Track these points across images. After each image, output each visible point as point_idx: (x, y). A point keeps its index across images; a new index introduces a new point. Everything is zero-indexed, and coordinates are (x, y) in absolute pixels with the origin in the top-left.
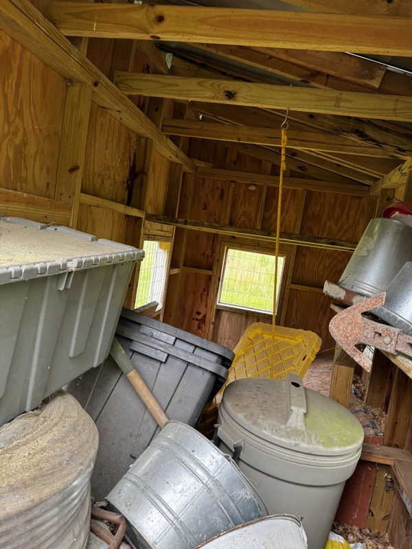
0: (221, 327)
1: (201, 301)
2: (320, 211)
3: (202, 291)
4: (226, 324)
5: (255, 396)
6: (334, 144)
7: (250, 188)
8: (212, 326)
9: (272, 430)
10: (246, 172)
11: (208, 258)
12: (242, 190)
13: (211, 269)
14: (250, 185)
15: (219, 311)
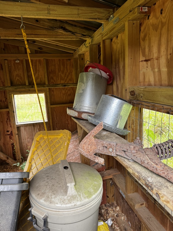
0: (22, 134)
1: (7, 125)
2: (54, 68)
3: (6, 120)
4: (24, 133)
6: (53, 35)
7: (16, 62)
8: (17, 136)
9: (61, 202)
10: (12, 53)
11: (4, 102)
12: (12, 64)
13: (7, 108)
14: (16, 60)
15: (19, 128)
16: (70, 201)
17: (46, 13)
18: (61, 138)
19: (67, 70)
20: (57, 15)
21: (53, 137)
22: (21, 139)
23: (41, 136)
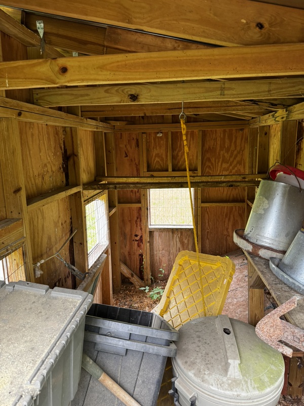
0: (155, 243)
1: (137, 226)
2: (214, 144)
3: (135, 218)
4: (158, 241)
5: (197, 349)
7: (158, 135)
8: (148, 244)
9: (218, 385)
10: (153, 124)
11: (136, 194)
12: (152, 138)
13: (139, 202)
14: (158, 133)
15: (151, 233)
16: (231, 387)
17: (218, 95)
18: (218, 270)
19: (236, 147)
20: (235, 96)
21: (205, 264)
22: (153, 250)
23: (187, 258)
